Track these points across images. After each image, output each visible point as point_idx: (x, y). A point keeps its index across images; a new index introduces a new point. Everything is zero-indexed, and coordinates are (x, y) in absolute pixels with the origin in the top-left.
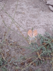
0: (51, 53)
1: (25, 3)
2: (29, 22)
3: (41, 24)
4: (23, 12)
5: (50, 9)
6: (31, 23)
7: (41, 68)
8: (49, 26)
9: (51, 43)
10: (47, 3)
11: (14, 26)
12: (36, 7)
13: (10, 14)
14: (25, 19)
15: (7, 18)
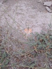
0: (45, 48)
1: (25, 5)
2: (28, 21)
3: (39, 24)
4: (23, 13)
5: (46, 10)
6: (30, 23)
7: (37, 59)
8: (45, 25)
9: (46, 39)
10: (44, 5)
11: (15, 25)
12: (35, 8)
13: (11, 15)
14: (24, 20)
15: (9, 18)
